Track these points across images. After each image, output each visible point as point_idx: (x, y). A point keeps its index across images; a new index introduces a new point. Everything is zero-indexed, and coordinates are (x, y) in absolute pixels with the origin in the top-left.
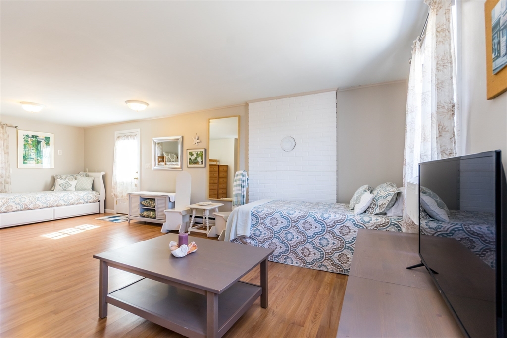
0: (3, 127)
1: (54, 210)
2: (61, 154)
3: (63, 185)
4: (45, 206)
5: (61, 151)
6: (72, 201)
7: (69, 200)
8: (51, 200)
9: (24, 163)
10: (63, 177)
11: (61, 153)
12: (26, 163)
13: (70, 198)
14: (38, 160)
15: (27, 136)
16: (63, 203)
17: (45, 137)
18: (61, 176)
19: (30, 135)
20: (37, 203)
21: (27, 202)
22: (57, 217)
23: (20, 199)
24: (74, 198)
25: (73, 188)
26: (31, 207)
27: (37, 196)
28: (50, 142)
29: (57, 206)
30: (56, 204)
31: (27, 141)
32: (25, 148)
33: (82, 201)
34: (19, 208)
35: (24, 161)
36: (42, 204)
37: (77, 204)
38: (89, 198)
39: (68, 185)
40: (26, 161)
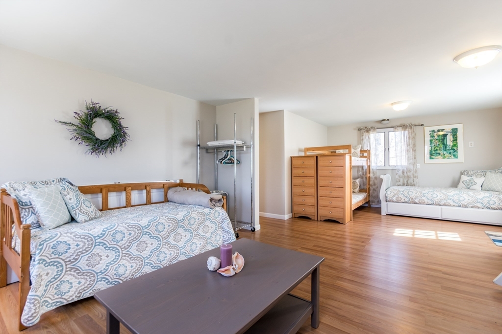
0: (411, 127)
1: (442, 208)
2: (473, 146)
3: (466, 182)
4: (430, 202)
5: (473, 142)
6: (464, 203)
7: (460, 201)
8: (438, 198)
9: (431, 158)
10: (471, 173)
11: (473, 144)
12: (433, 158)
13: (461, 199)
14: (444, 154)
15: (433, 131)
16: (452, 203)
17: (453, 129)
18: (468, 172)
19: (436, 130)
20: (423, 198)
21: (413, 196)
22: (445, 217)
23: (408, 192)
24: (467, 199)
25: (478, 187)
26: (417, 201)
27: (424, 192)
28: (457, 134)
29: (445, 205)
30: (442, 203)
31: (433, 137)
32: (431, 144)
33: (479, 205)
34: (407, 200)
35: (430, 156)
36: (428, 201)
37: (472, 207)
38: (491, 203)
39: (472, 183)
40: (432, 157)
